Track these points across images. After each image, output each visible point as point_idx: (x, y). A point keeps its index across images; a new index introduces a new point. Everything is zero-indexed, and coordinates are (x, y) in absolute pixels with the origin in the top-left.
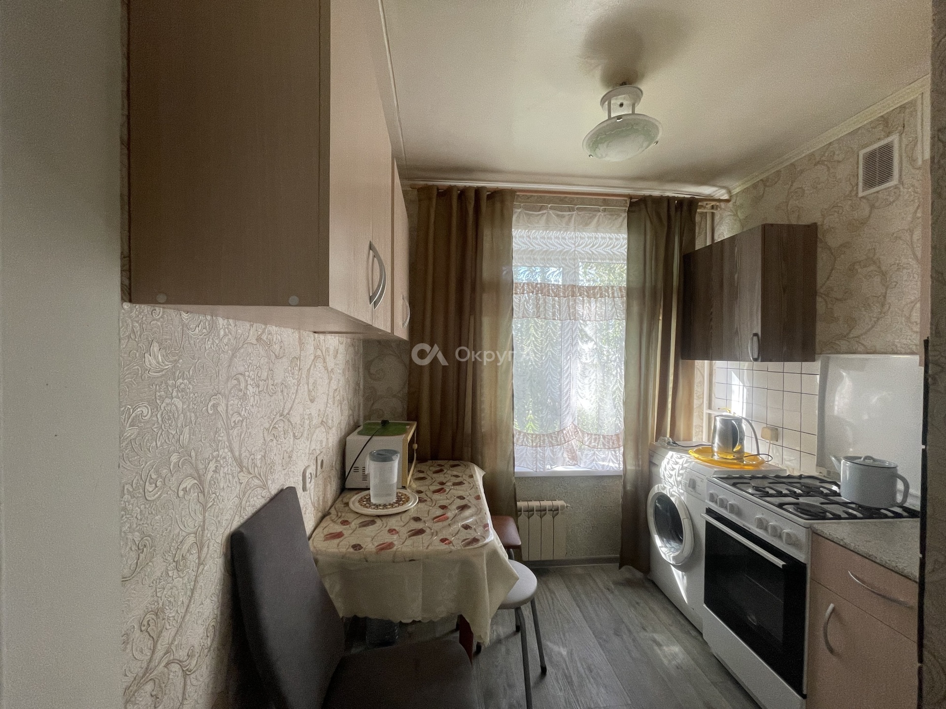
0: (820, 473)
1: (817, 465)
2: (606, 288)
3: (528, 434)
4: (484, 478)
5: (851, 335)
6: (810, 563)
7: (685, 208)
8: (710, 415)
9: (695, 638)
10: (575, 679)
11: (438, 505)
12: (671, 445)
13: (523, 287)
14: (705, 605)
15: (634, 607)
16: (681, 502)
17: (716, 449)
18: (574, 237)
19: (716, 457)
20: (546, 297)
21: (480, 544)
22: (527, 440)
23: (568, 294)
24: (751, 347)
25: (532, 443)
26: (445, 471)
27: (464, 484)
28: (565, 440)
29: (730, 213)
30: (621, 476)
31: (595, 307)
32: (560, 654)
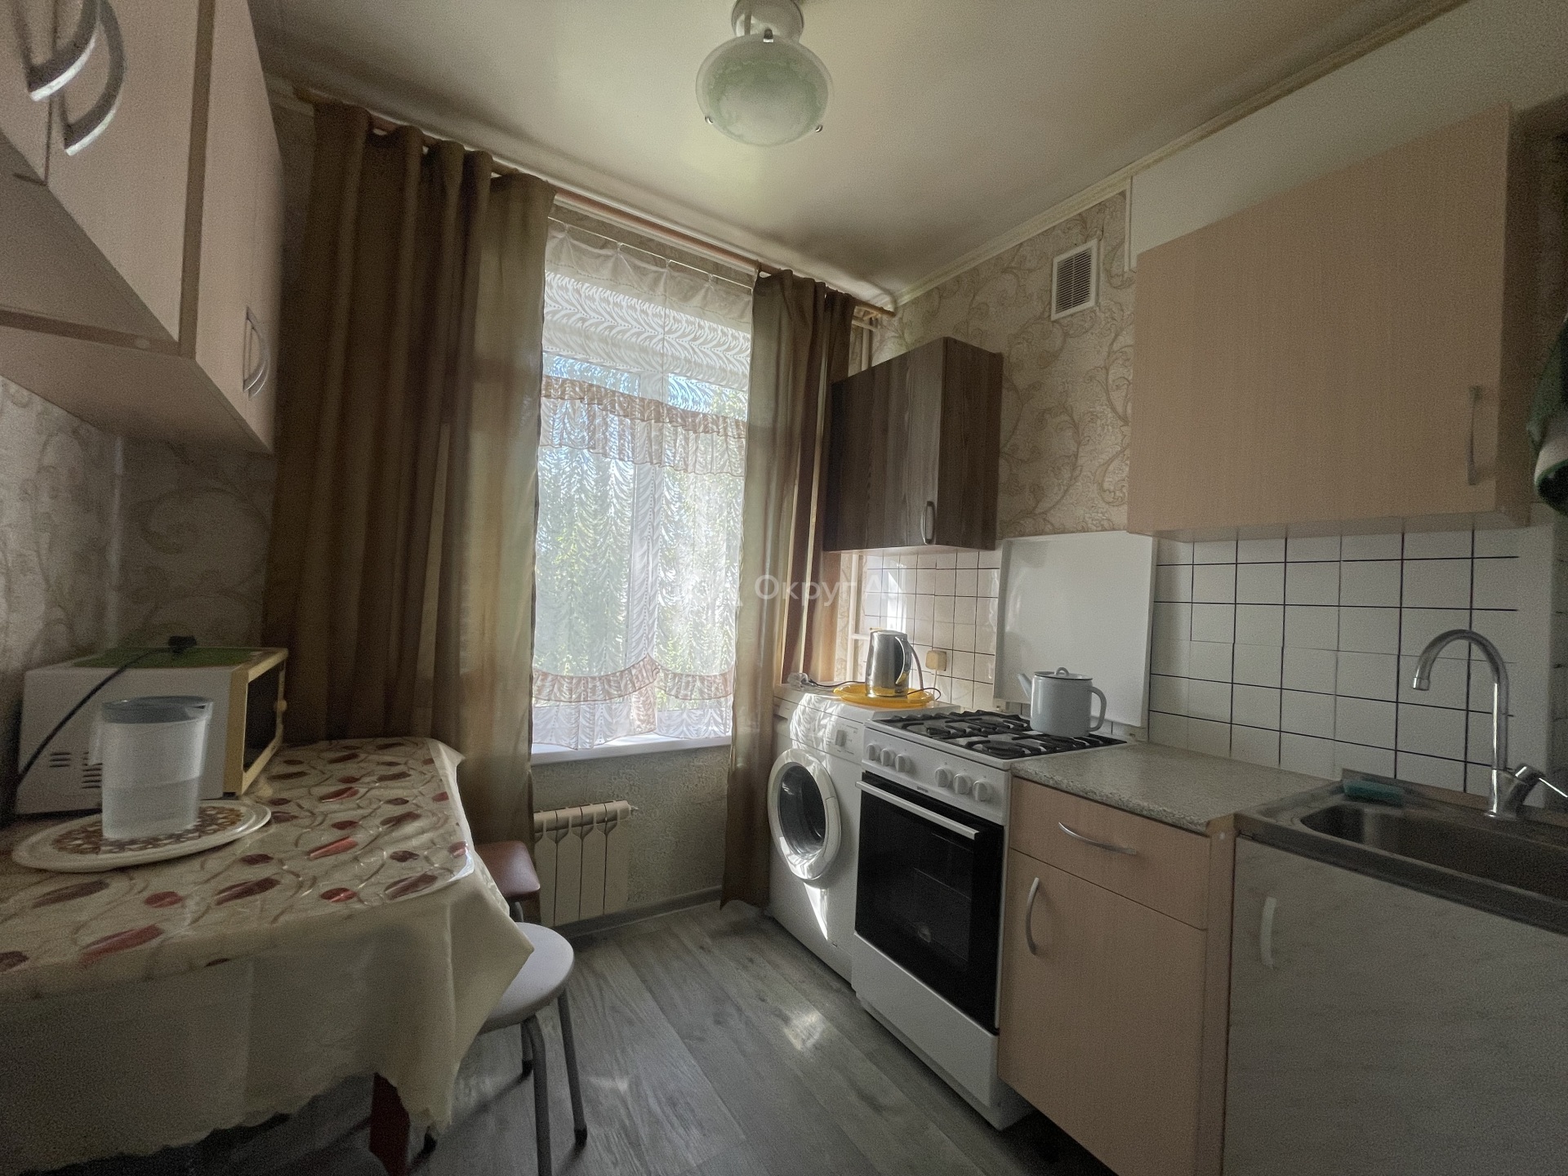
0: (998, 707)
1: (994, 697)
2: (714, 417)
3: (562, 677)
4: (461, 770)
5: (1038, 511)
6: (1008, 825)
7: (838, 308)
8: (856, 641)
9: (838, 991)
10: (644, 1132)
11: (328, 822)
12: (807, 684)
13: (562, 385)
14: (856, 934)
15: (745, 967)
16: (823, 772)
17: (871, 683)
18: (663, 313)
19: (872, 695)
20: (607, 415)
21: (438, 885)
22: (559, 689)
23: (648, 417)
24: (923, 524)
25: (571, 694)
26: (362, 756)
27: (409, 775)
28: (634, 686)
29: (893, 334)
30: (729, 746)
31: (694, 448)
32: (615, 1091)
